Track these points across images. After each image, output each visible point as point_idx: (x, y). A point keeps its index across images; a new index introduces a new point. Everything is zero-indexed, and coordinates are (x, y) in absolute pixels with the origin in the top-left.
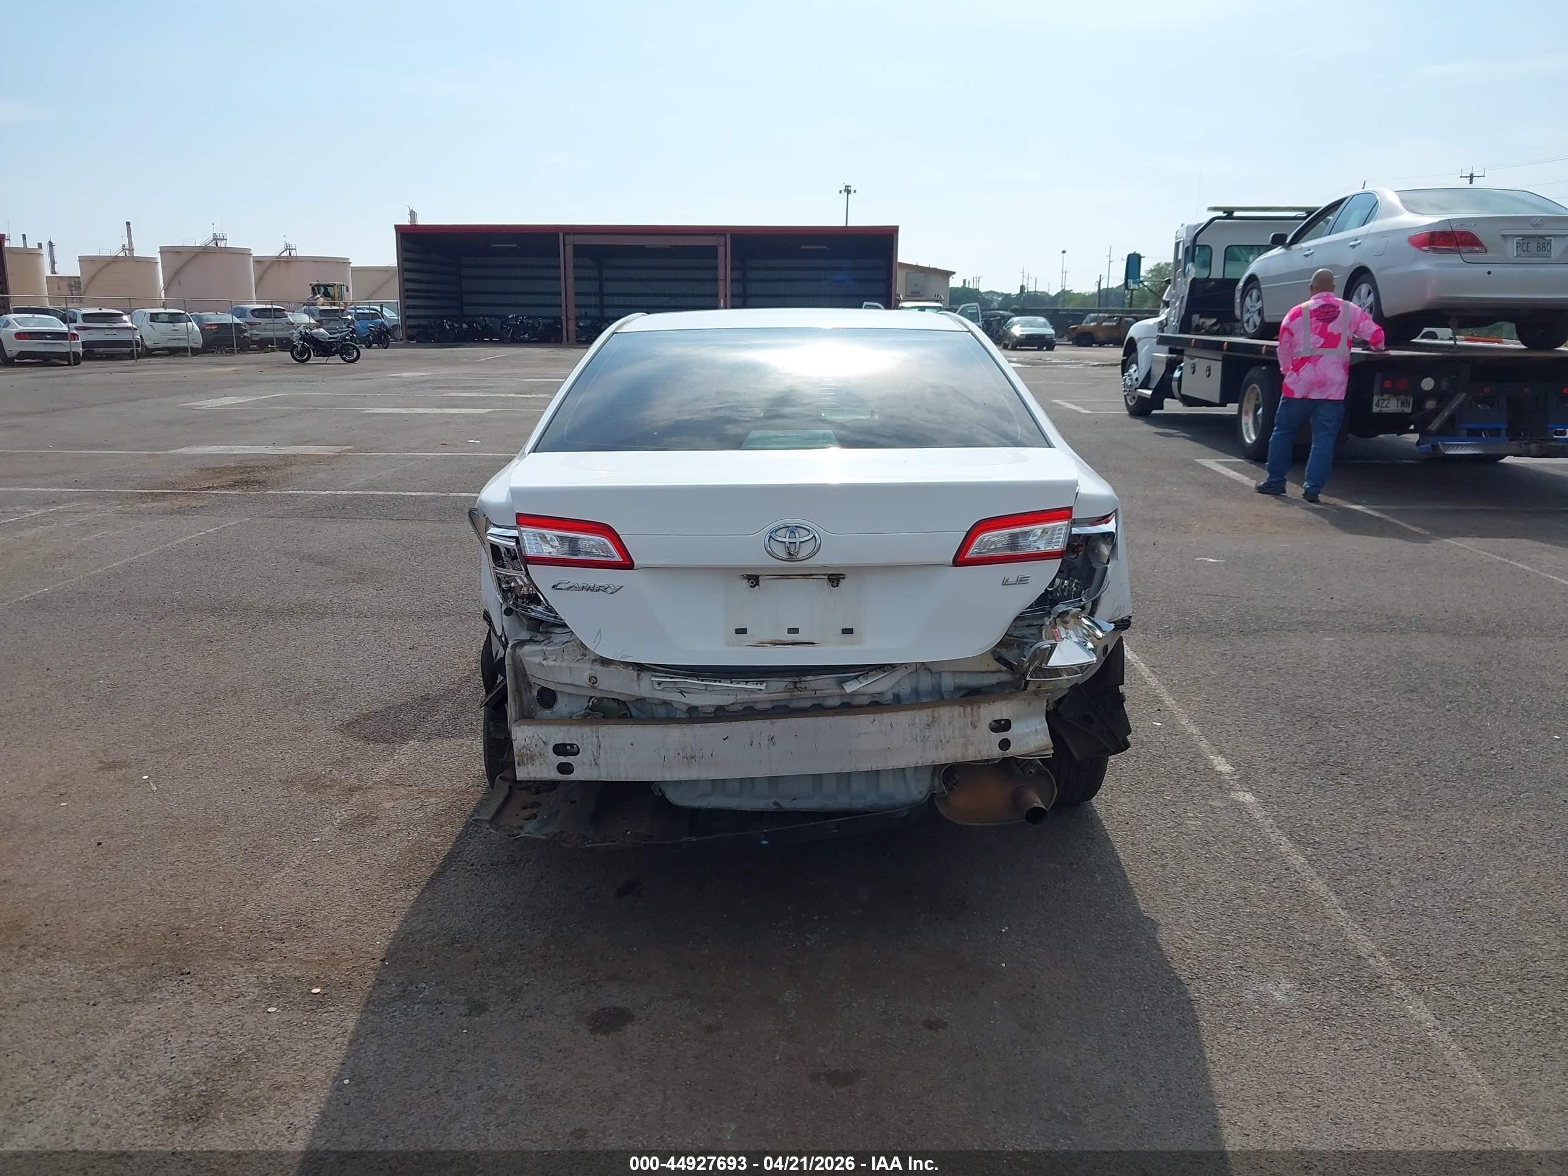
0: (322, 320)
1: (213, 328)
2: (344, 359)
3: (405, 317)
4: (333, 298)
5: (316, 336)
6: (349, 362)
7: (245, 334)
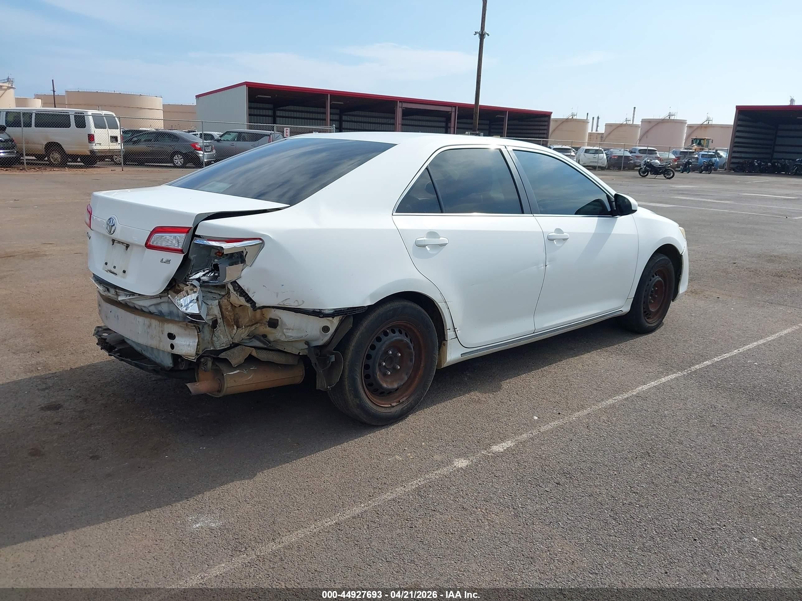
0: (680, 157)
1: (615, 157)
2: (665, 177)
3: (731, 157)
4: (703, 146)
5: (653, 164)
6: (668, 178)
7: (631, 162)
